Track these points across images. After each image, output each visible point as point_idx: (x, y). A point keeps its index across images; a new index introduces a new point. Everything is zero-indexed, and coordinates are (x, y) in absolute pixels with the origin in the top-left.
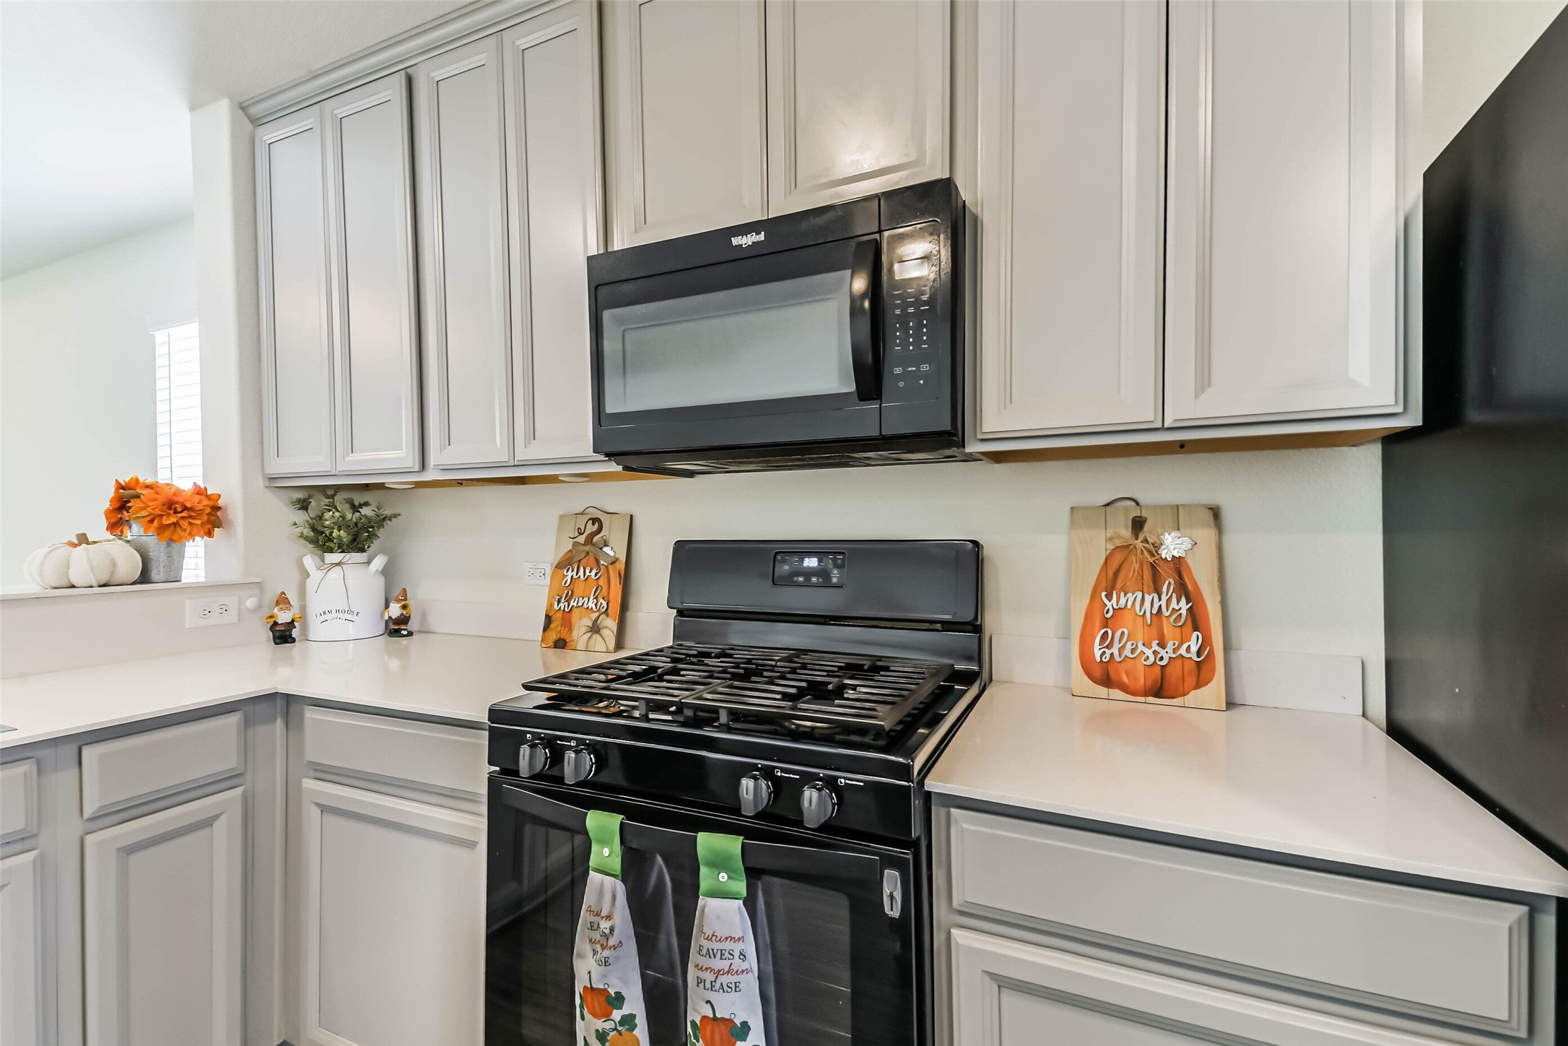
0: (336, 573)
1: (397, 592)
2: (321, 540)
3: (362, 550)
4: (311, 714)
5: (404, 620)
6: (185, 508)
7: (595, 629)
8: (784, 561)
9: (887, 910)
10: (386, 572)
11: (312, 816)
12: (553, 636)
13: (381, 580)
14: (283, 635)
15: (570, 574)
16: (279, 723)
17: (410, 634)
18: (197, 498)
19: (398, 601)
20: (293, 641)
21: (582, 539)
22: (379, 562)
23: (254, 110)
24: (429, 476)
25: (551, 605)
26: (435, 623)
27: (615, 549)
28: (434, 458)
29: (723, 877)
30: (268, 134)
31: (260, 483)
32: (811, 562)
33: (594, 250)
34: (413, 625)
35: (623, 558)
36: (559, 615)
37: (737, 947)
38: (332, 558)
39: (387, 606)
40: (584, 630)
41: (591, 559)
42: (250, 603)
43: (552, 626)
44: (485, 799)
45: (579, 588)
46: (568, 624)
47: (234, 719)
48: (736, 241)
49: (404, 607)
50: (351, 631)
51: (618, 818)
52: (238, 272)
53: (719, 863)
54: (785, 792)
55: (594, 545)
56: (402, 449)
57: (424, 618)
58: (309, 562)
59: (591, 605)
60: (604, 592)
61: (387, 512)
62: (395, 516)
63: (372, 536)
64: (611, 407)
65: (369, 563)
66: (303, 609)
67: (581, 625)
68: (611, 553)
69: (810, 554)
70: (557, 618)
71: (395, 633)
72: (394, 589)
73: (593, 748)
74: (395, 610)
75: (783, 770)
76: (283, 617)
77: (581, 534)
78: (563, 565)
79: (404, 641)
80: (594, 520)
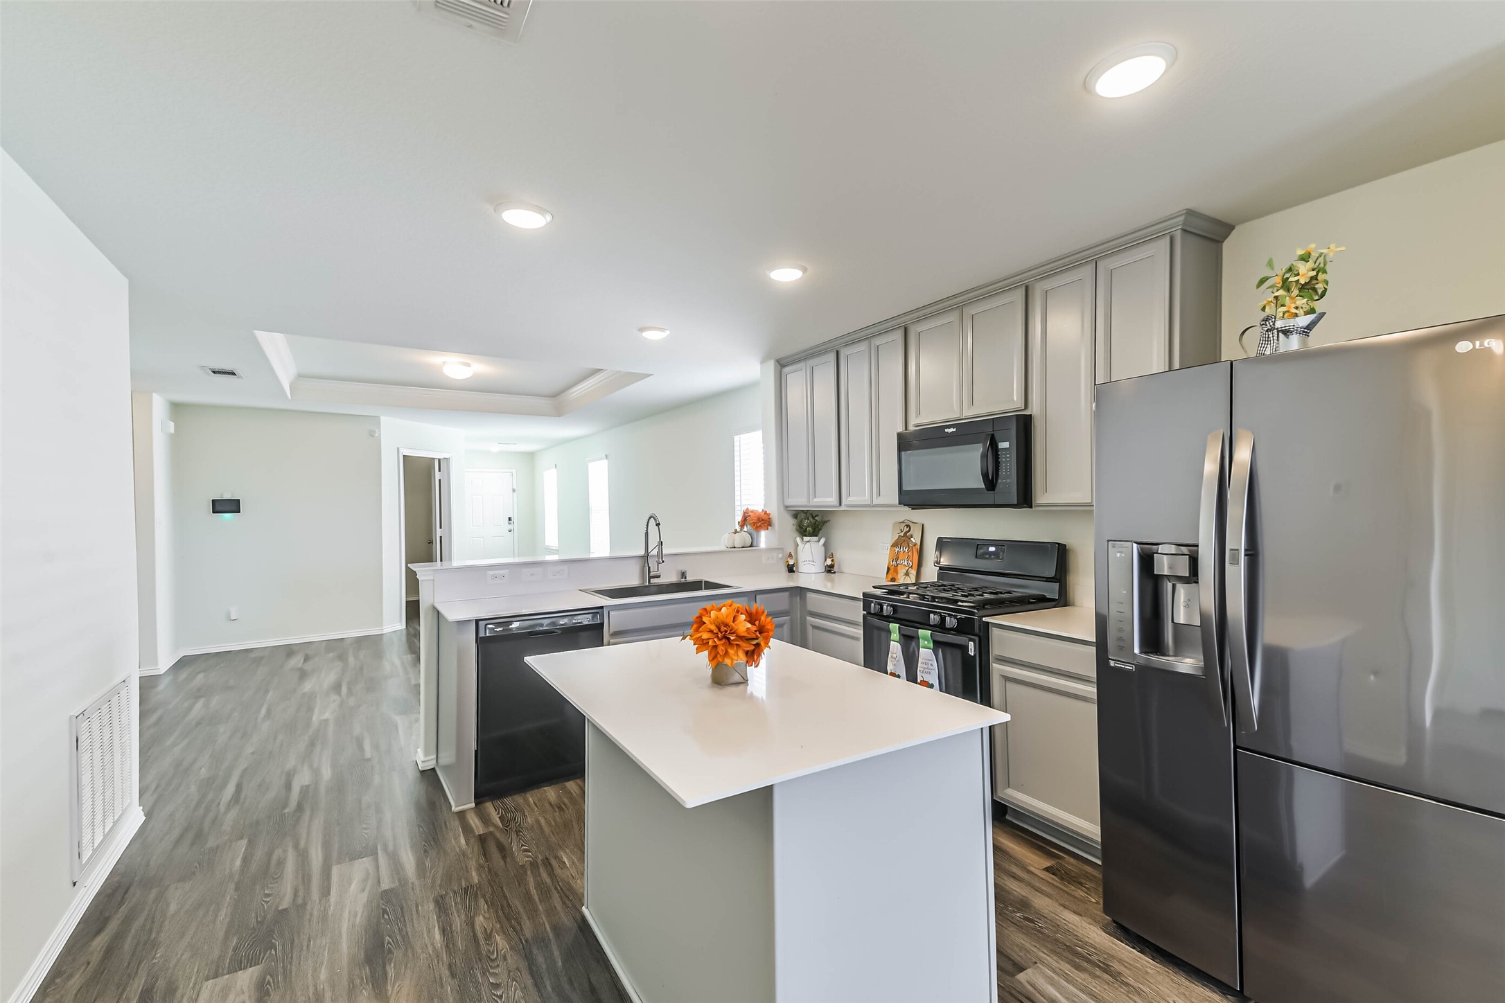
0: (808, 544)
1: (829, 554)
2: (803, 532)
3: (816, 536)
4: (809, 595)
5: (832, 566)
6: (763, 520)
7: (907, 574)
8: (981, 549)
9: (970, 653)
10: (825, 545)
11: (810, 629)
12: (890, 576)
13: (823, 549)
14: (791, 569)
15: (897, 549)
16: (798, 598)
17: (835, 572)
18: (765, 515)
19: (830, 558)
20: (794, 572)
21: (902, 534)
22: (823, 541)
23: (782, 362)
24: (843, 508)
25: (889, 563)
26: (845, 569)
27: (916, 539)
28: (844, 502)
29: (926, 642)
30: (786, 370)
31: (782, 508)
32: (992, 549)
33: (901, 429)
34: (836, 569)
35: (919, 544)
36: (893, 567)
37: (930, 662)
38: (806, 539)
39: (826, 560)
40: (903, 574)
41: (906, 542)
42: (780, 556)
43: (890, 572)
44: (862, 624)
45: (901, 555)
46: (896, 572)
47: (786, 594)
48: (946, 430)
49: (832, 561)
50: (813, 569)
51: (898, 625)
52: (776, 427)
53: (925, 639)
54: (943, 619)
55: (907, 537)
56: (832, 497)
57: (840, 566)
58: (798, 540)
59: (906, 563)
60: (911, 559)
61: (826, 519)
62: (828, 521)
63: (820, 530)
64: (905, 488)
65: (819, 541)
66: (797, 560)
67: (902, 571)
68: (914, 541)
69: (992, 545)
70: (892, 568)
71: (829, 572)
72: (828, 554)
73: (892, 606)
74: (829, 562)
75: (944, 613)
76: (791, 562)
77: (902, 532)
78: (895, 545)
79: (833, 575)
80: (908, 526)
